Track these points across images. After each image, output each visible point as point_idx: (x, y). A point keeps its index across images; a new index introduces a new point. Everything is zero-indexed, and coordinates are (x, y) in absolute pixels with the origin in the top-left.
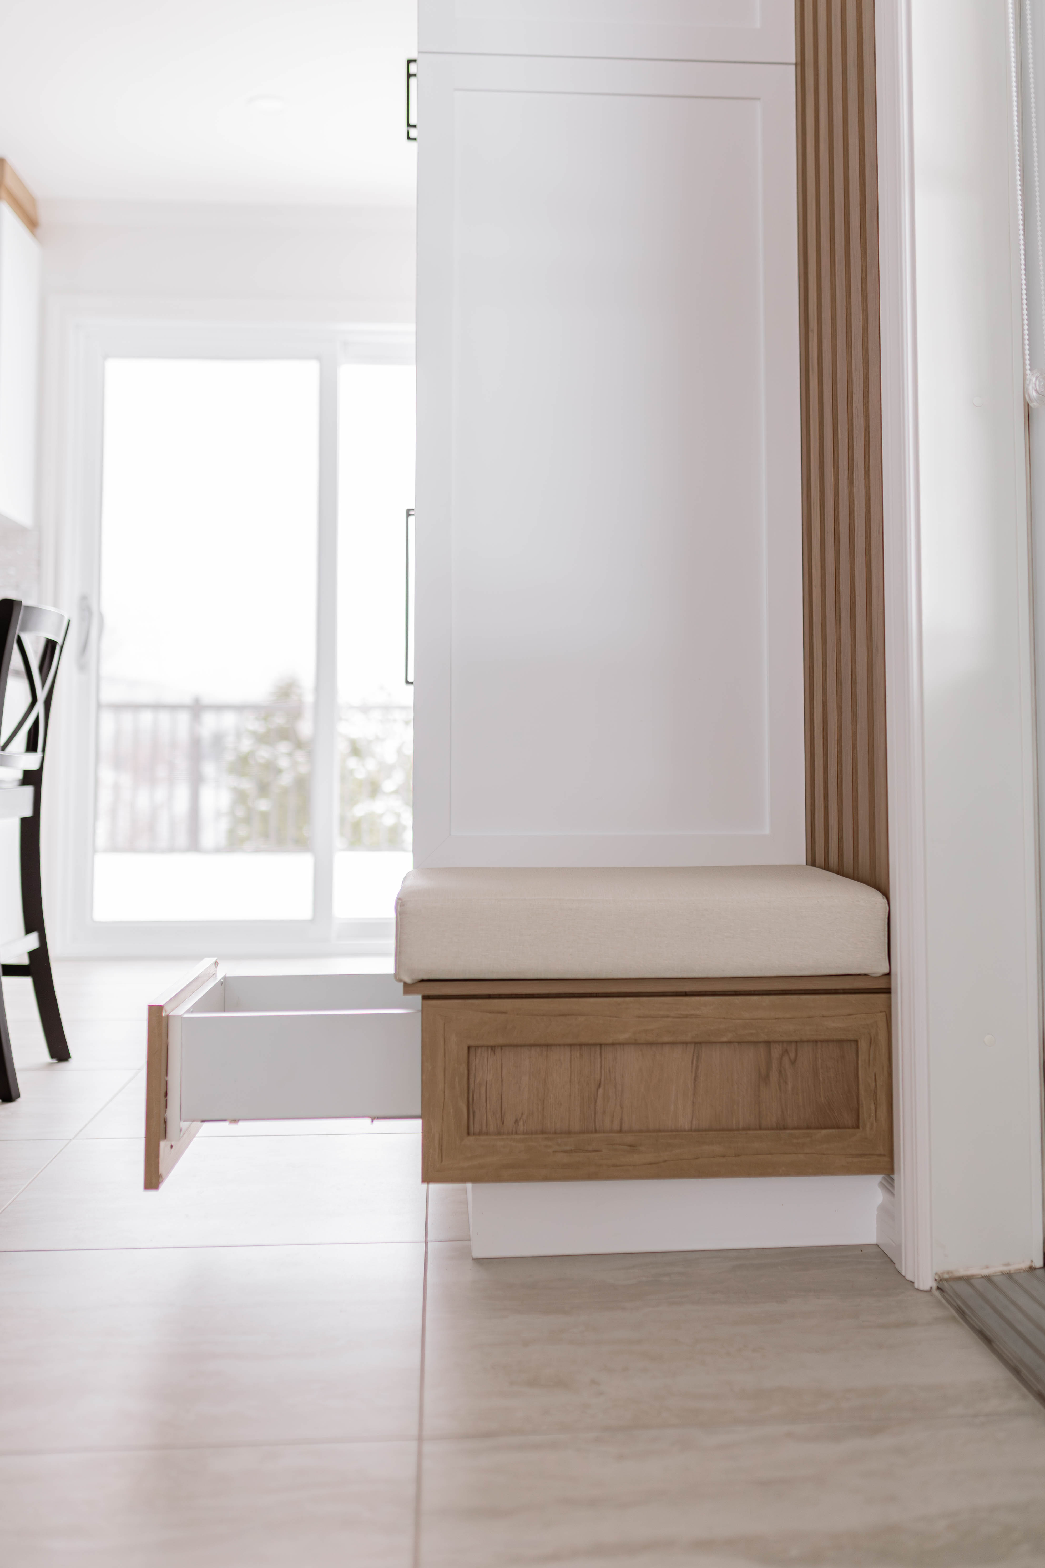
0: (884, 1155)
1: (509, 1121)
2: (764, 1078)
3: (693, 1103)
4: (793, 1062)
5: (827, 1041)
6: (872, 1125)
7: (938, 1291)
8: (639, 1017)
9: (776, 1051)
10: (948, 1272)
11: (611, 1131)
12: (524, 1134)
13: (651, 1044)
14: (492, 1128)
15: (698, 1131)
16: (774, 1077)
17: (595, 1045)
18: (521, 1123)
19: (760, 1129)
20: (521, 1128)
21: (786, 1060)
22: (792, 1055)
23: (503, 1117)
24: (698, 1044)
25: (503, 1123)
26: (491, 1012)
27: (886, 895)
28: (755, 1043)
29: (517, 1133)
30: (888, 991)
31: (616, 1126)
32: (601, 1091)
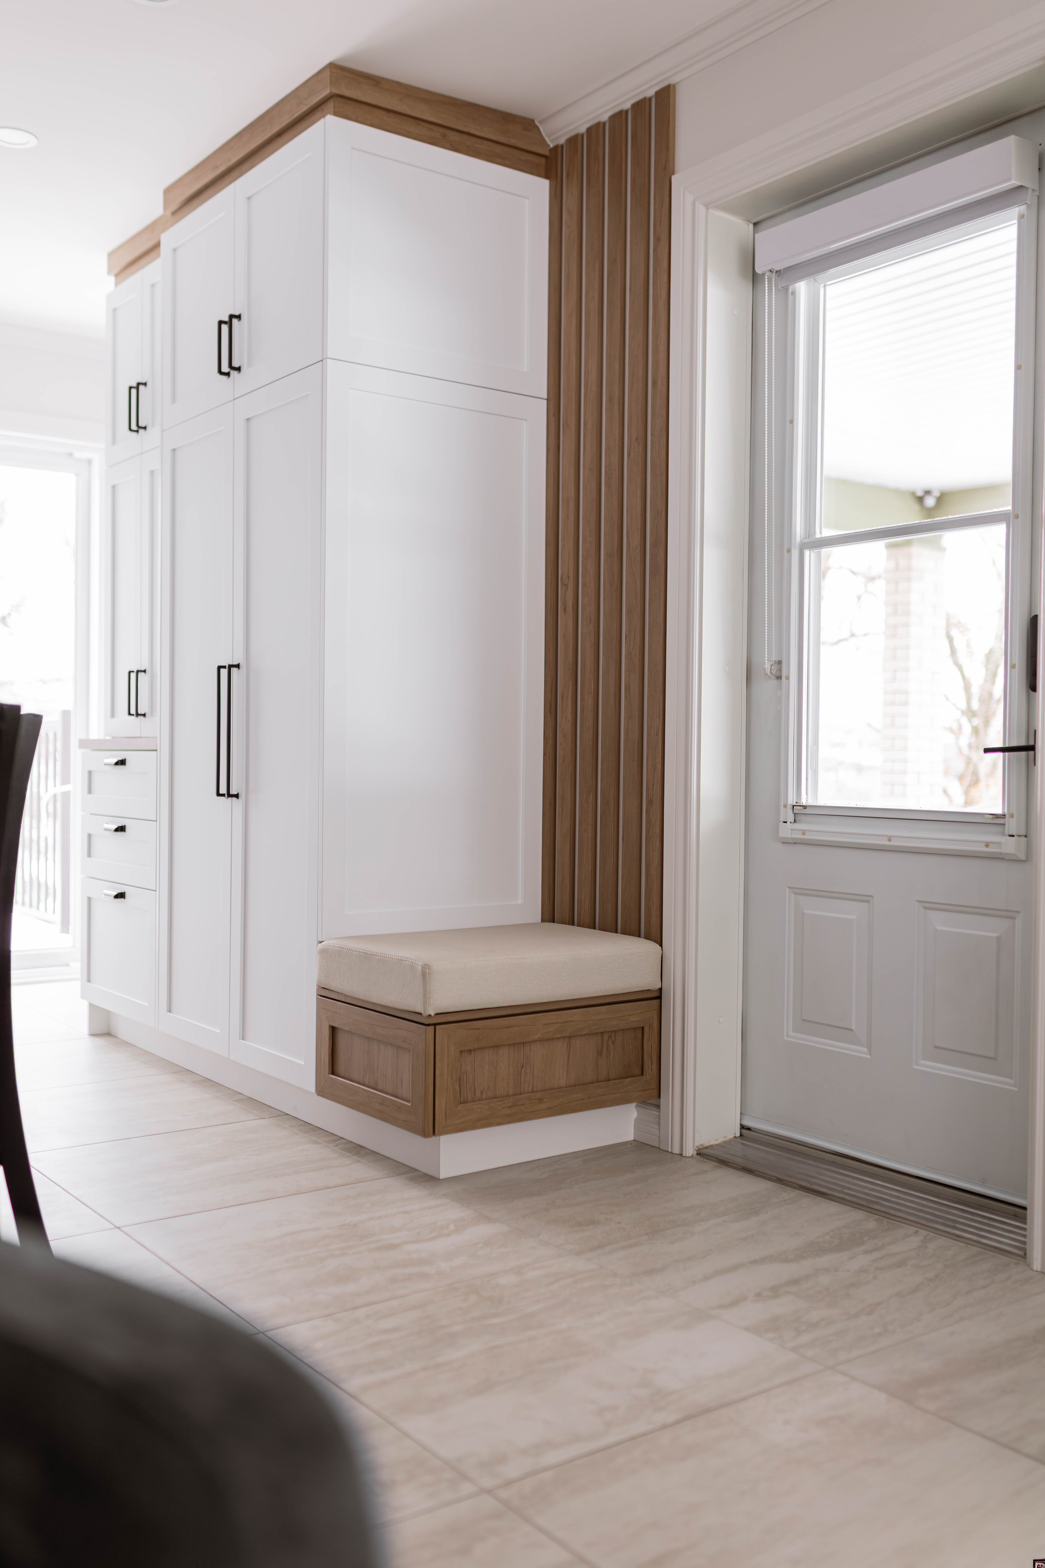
0: (654, 1089)
1: (478, 1094)
2: (600, 1053)
3: (567, 1071)
4: (613, 1042)
5: (629, 1029)
6: (649, 1073)
7: (698, 1156)
8: (544, 1025)
9: (606, 1037)
10: (701, 1145)
11: (528, 1093)
12: (486, 1099)
13: (548, 1040)
14: (469, 1098)
15: (569, 1087)
16: (605, 1050)
17: (521, 1043)
18: (484, 1093)
19: (598, 1082)
20: (484, 1097)
21: (610, 1041)
22: (613, 1039)
23: (475, 1091)
24: (570, 1037)
25: (475, 1095)
26: (471, 1029)
27: (661, 945)
28: (596, 1034)
29: (482, 1100)
30: (659, 998)
31: (530, 1089)
32: (523, 1070)
